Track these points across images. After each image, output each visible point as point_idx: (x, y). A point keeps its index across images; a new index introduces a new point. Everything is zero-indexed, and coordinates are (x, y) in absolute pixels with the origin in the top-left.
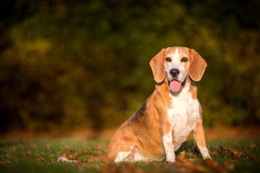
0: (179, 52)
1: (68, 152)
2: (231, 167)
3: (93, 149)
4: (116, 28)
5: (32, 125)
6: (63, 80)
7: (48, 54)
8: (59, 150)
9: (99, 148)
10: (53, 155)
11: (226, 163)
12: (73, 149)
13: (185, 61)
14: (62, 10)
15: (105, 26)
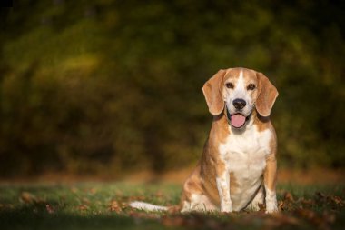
0: (244, 76)
1: (119, 199)
2: (332, 218)
3: (152, 196)
4: (182, 40)
5: (73, 165)
6: (113, 107)
7: (94, 73)
8: (108, 196)
9: (160, 194)
10: (100, 203)
11: (325, 213)
12: (126, 195)
13: (252, 89)
14: (112, 18)
15: (168, 36)
